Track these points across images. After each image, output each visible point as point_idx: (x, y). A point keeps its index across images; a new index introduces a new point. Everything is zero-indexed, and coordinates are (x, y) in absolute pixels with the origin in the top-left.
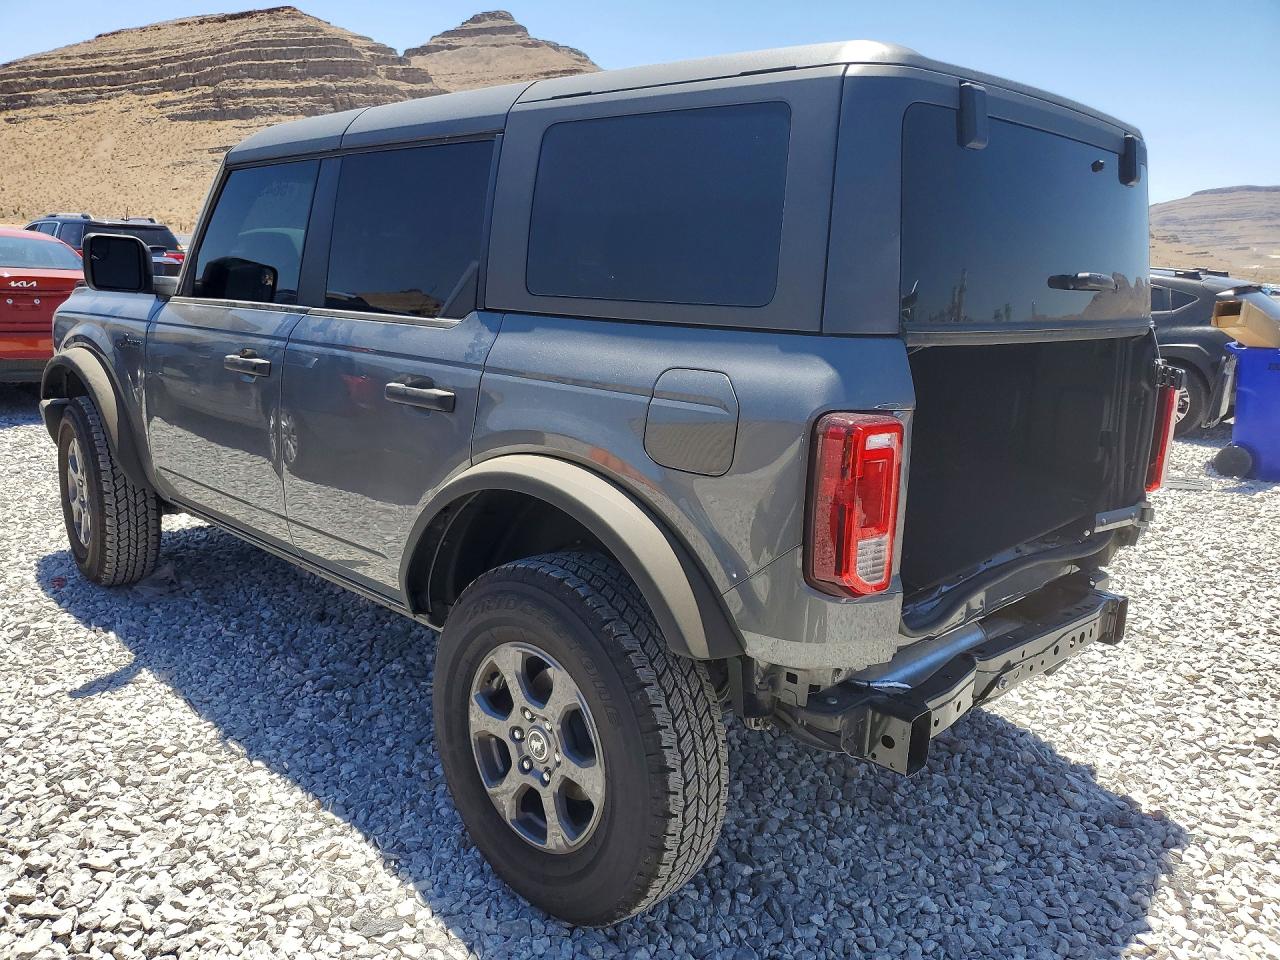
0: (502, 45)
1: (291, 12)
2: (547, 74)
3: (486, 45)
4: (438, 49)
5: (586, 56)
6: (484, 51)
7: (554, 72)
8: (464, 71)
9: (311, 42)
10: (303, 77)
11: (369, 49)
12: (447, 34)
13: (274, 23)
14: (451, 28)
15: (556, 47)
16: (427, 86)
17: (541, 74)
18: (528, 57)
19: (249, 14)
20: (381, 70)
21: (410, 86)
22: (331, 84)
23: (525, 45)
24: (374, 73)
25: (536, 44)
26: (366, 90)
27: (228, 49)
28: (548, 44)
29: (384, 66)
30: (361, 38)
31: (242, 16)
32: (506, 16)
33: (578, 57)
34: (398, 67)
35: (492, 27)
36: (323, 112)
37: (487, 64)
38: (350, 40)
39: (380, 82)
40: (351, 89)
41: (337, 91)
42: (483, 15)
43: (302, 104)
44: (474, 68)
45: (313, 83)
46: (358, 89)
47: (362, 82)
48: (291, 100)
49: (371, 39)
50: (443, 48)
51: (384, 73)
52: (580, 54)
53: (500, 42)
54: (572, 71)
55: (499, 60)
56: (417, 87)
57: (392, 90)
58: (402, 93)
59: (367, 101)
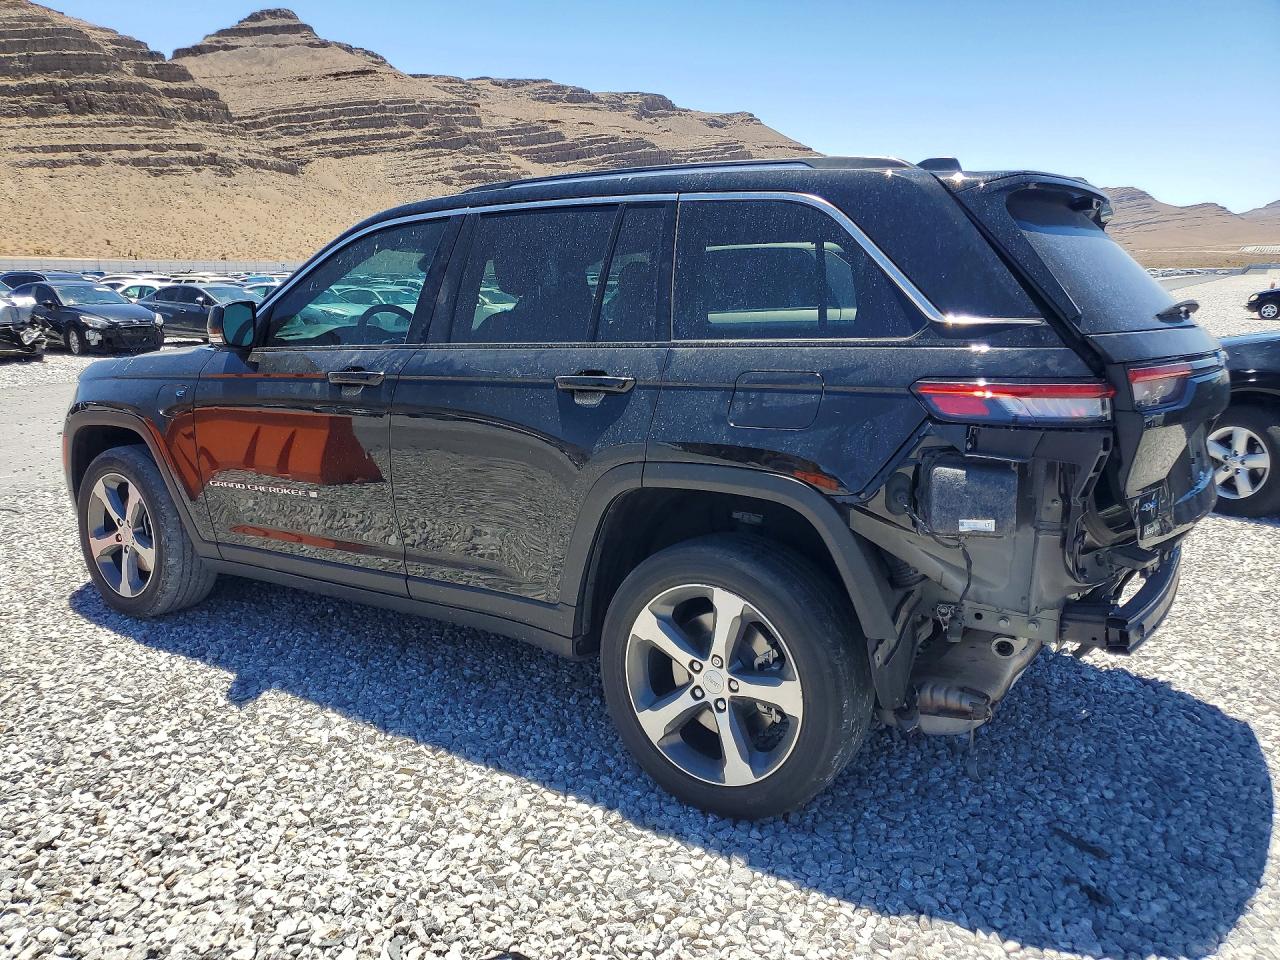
0: (285, 46)
1: (14, 1)
2: (336, 75)
3: (267, 46)
4: (212, 49)
5: (381, 58)
6: (265, 52)
7: (346, 73)
8: (242, 73)
9: (35, 33)
10: (27, 73)
11: (112, 42)
12: (222, 33)
14: (227, 25)
15: (349, 49)
16: (186, 85)
17: (330, 75)
18: (314, 58)
20: (128, 66)
21: (165, 85)
22: (63, 81)
23: (311, 45)
24: (118, 69)
25: (324, 44)
26: (109, 87)
28: (339, 45)
29: (132, 62)
30: (102, 30)
32: (289, 15)
33: (374, 59)
34: (150, 63)
35: (273, 26)
36: (55, 114)
37: (269, 65)
38: (87, 31)
39: (126, 79)
40: (88, 86)
41: (70, 88)
42: (262, 13)
43: (26, 104)
44: (256, 69)
45: (40, 80)
46: (97, 87)
47: (102, 78)
48: (14, 99)
49: (115, 32)
50: (218, 49)
51: (132, 70)
52: (376, 57)
53: (282, 43)
54: (364, 73)
55: (283, 61)
56: (173, 86)
57: (141, 88)
58: (154, 92)
59: (109, 100)
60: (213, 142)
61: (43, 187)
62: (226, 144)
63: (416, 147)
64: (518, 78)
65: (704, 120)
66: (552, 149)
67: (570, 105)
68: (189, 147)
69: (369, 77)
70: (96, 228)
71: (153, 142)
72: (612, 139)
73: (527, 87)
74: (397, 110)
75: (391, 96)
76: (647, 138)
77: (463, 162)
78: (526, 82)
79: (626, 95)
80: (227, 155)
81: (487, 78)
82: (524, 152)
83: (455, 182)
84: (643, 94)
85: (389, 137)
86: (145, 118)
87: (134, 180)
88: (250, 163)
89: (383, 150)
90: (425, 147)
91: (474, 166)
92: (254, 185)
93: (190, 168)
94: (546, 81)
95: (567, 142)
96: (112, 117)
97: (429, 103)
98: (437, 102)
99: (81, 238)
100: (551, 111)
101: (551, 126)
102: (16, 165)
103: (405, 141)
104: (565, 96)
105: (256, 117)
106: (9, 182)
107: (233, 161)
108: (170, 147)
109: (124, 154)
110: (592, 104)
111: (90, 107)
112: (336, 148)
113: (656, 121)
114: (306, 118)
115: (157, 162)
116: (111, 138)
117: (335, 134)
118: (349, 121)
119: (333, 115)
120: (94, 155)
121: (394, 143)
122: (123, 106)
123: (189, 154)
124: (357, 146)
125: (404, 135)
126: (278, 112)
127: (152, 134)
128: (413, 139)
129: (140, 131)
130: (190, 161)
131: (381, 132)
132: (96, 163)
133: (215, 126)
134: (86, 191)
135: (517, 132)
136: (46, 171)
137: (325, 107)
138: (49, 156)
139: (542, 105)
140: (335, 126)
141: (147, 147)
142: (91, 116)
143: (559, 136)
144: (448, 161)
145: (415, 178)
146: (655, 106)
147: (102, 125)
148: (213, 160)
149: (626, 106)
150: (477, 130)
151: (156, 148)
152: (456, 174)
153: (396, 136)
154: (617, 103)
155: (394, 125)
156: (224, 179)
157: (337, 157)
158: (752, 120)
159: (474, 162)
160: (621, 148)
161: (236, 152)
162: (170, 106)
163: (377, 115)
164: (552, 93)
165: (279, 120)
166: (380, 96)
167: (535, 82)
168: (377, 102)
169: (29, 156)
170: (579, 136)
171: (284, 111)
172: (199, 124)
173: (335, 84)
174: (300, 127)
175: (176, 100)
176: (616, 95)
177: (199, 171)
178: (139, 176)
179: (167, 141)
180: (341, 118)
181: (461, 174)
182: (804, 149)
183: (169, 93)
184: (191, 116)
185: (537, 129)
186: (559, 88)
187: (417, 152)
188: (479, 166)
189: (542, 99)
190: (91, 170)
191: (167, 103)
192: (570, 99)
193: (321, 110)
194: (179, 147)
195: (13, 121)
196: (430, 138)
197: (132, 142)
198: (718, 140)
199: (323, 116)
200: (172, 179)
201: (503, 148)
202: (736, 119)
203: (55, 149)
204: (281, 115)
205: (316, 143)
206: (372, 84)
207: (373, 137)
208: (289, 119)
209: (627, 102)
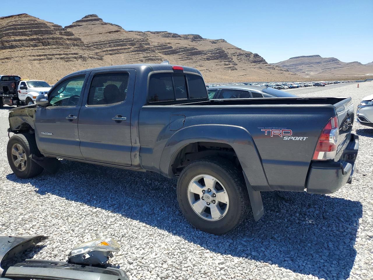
0: (95, 24)
1: (26, 15)
2: (110, 32)
3: (90, 25)
4: (75, 26)
5: (121, 27)
6: (90, 26)
7: (112, 32)
8: (84, 32)
9: (33, 24)
10: (31, 35)
11: (53, 26)
12: (78, 21)
13: (20, 19)
14: (79, 20)
15: (112, 25)
16: (73, 37)
17: (108, 32)
18: (103, 28)
19: (12, 16)
20: (58, 32)
21: (67, 37)
22: (41, 37)
23: (102, 24)
24: (55, 33)
25: (106, 24)
26: (53, 39)
27: (5, 27)
28: (109, 24)
29: (58, 31)
30: (50, 23)
31: (9, 17)
32: (96, 16)
33: (119, 27)
34: (63, 31)
35: (91, 19)
36: (39, 46)
37: (91, 30)
38: (46, 23)
39: (58, 36)
40: (48, 38)
41: (43, 39)
42: (88, 15)
43: (31, 44)
44: (87, 31)
45: (35, 37)
46: (50, 38)
47: (51, 36)
48: (28, 42)
49: (53, 23)
50: (77, 26)
51: (58, 33)
52: (119, 26)
53: (94, 24)
54: (117, 31)
55: (95, 29)
56: (69, 37)
57: (61, 38)
58: (65, 39)
59: (54, 42)
60: (81, 52)
61: (38, 66)
62: (84, 53)
63: (133, 52)
64: (158, 31)
65: (211, 41)
66: (169, 51)
67: (173, 38)
68: (75, 54)
69: (119, 32)
70: (54, 76)
71: (65, 53)
72: (185, 48)
73: (161, 34)
74: (127, 41)
75: (125, 37)
76: (195, 47)
77: (146, 56)
78: (160, 32)
79: (188, 35)
80: (84, 55)
81: (149, 31)
82: (161, 52)
83: (144, 61)
84: (193, 35)
85: (125, 49)
86: (63, 46)
87: (61, 63)
88: (91, 58)
89: (123, 53)
90: (135, 51)
91: (149, 57)
92: (92, 64)
93: (75, 59)
94: (166, 32)
95: (173, 49)
96: (54, 46)
97: (135, 39)
98: (137, 39)
99: (50, 79)
100: (168, 40)
101: (168, 44)
102: (30, 60)
103: (129, 50)
104: (171, 36)
105: (88, 44)
106: (29, 65)
107: (86, 57)
108: (70, 54)
109: (58, 56)
110: (179, 38)
111: (49, 44)
112: (111, 52)
113: (197, 42)
114: (101, 44)
115: (67, 58)
116: (54, 52)
117: (110, 49)
118: (114, 45)
119: (109, 43)
120: (50, 57)
121: (126, 51)
122: (57, 43)
123: (75, 55)
124: (116, 51)
125: (129, 48)
126: (94, 43)
127: (65, 51)
128: (131, 49)
129: (62, 50)
130: (75, 58)
131: (123, 47)
132: (51, 59)
133: (81, 48)
134: (49, 67)
135: (159, 46)
136: (38, 62)
137: (107, 41)
138: (39, 57)
139: (165, 38)
140: (110, 46)
141: (64, 54)
142: (49, 46)
143: (171, 47)
144: (141, 55)
145: (133, 60)
146: (196, 38)
147: (52, 49)
148: (81, 57)
149: (189, 38)
150: (149, 46)
151: (66, 54)
152: (144, 59)
153: (127, 49)
154: (186, 37)
155: (126, 45)
156: (84, 62)
157: (111, 55)
158: (224, 41)
159: (149, 55)
160: (188, 50)
161: (87, 55)
162: (69, 43)
163: (121, 43)
164: (167, 35)
165: (94, 45)
166: (122, 37)
167: (163, 32)
168: (121, 39)
169: (34, 58)
170: (176, 47)
171: (96, 43)
172: (76, 47)
173: (110, 35)
174: (100, 47)
175: (70, 41)
176: (186, 35)
177: (78, 60)
178: (62, 62)
179: (69, 52)
180: (111, 44)
181: (145, 59)
182: (239, 49)
183: (68, 39)
184: (74, 45)
185: (165, 46)
186: (170, 34)
187: (133, 53)
188: (150, 57)
189: (165, 37)
190: (50, 61)
191: (68, 42)
192: (173, 37)
193: (106, 42)
194: (72, 54)
195: (28, 48)
196: (136, 49)
197: (60, 53)
198: (215, 47)
199: (106, 44)
200: (71, 62)
201: (156, 51)
202: (219, 41)
203: (40, 56)
204: (95, 44)
205: (105, 51)
206: (120, 34)
207: (121, 49)
208: (97, 45)
209: (189, 37)
